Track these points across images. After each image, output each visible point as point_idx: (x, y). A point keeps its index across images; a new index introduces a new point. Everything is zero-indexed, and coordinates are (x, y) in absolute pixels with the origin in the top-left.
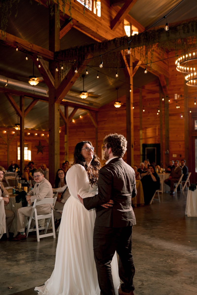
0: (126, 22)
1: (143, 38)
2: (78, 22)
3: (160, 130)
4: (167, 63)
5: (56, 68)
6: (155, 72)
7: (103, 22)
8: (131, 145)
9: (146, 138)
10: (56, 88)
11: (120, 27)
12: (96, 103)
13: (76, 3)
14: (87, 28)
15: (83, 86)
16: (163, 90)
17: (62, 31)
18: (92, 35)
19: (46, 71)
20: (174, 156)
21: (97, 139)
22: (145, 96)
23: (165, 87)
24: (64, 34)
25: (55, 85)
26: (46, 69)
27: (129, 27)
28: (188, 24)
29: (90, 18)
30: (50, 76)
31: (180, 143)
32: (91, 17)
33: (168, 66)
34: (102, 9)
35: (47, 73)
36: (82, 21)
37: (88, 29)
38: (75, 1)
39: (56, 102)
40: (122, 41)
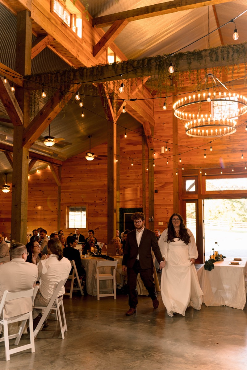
0: (110, 51)
1: (155, 64)
2: (54, 39)
3: (143, 190)
4: (152, 107)
5: (43, 92)
6: (141, 118)
7: (84, 45)
8: (114, 209)
9: (124, 201)
10: (26, 126)
11: (103, 55)
12: (61, 153)
13: (52, 13)
14: (66, 49)
15: (49, 130)
16: (148, 141)
17: (34, 48)
18: (69, 61)
19: (12, 100)
20: (160, 224)
21: (60, 200)
22: (124, 148)
23: (149, 137)
24: (37, 53)
25: (23, 122)
26: (13, 98)
27: (113, 57)
28: (217, 50)
29: (69, 38)
30: (18, 108)
31: (168, 207)
32: (71, 36)
33: (154, 112)
34: (83, 29)
35: (14, 103)
36: (60, 39)
37: (66, 52)
38: (52, 11)
39: (25, 146)
40: (125, 66)
